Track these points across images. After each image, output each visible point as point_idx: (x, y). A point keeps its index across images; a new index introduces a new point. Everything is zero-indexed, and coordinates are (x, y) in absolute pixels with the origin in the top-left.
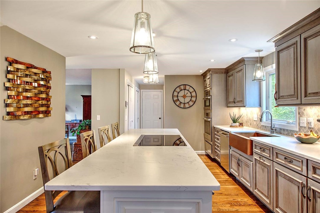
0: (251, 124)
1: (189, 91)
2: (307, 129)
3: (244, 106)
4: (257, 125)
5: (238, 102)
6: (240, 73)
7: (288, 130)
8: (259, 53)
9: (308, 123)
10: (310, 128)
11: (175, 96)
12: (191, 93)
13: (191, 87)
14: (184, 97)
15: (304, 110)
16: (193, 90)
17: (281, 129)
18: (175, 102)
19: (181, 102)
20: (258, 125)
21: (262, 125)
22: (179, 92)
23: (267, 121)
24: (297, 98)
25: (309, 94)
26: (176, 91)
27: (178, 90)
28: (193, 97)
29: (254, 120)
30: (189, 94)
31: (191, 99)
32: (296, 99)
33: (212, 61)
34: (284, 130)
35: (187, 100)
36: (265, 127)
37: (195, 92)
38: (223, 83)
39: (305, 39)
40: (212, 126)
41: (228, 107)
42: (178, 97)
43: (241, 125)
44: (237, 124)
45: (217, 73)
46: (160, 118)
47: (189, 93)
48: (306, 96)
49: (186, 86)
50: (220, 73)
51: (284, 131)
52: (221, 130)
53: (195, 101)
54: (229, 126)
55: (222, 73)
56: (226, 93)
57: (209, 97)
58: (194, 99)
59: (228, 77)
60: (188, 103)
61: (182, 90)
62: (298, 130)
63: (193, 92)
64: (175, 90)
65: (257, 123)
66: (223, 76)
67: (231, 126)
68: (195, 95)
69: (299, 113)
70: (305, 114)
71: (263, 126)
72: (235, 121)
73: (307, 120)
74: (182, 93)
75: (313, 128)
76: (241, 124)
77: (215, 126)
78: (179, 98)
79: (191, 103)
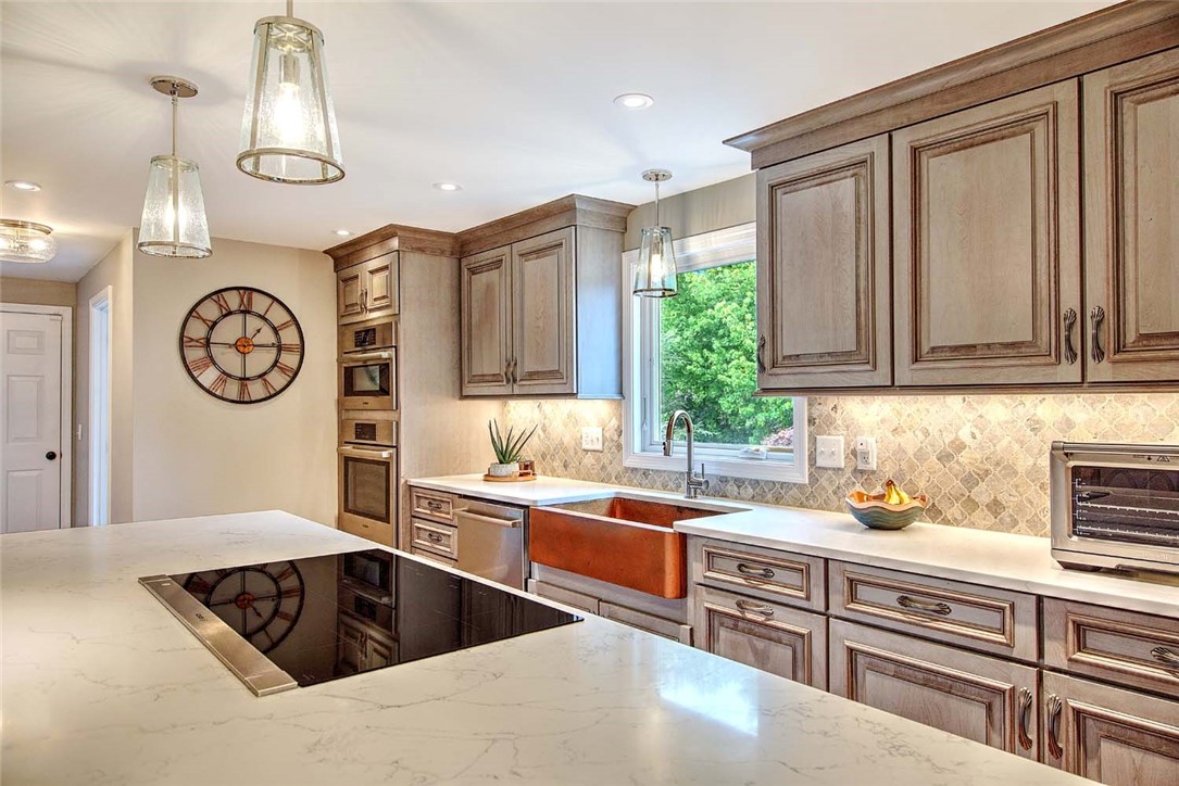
0: (565, 466)
1: (266, 320)
2: (848, 474)
3: (572, 395)
4: (598, 467)
5: (532, 375)
6: (548, 262)
7: (757, 481)
8: (657, 186)
9: (854, 453)
10: (862, 472)
11: (192, 340)
12: (276, 330)
13: (275, 304)
14: (243, 346)
15: (835, 407)
16: (288, 318)
17: (724, 480)
18: (195, 374)
19: (224, 373)
20: (603, 468)
21: (627, 469)
22: (215, 323)
23: (643, 450)
24: (875, 367)
25: (933, 350)
26: (199, 317)
27: (211, 311)
28: (289, 349)
29: (585, 446)
30: (267, 336)
31: (276, 361)
32: (868, 367)
33: (448, 187)
34: (739, 482)
35: (259, 361)
36: (646, 473)
37: (294, 327)
38: (445, 295)
39: (915, 152)
40: (402, 481)
41: (464, 397)
42: (207, 343)
43: (527, 469)
44: (514, 468)
45: (421, 250)
46: (51, 456)
47: (267, 331)
48: (916, 360)
49: (255, 295)
50: (433, 253)
51: (739, 487)
52: (460, 496)
53: (295, 367)
54: (481, 476)
55: (443, 252)
56: (456, 339)
57: (385, 355)
58: (289, 360)
59: (465, 272)
60: (260, 376)
61: (230, 313)
62: (807, 482)
63: (285, 325)
64: (193, 309)
65: (598, 460)
66: (445, 265)
67: (489, 477)
68: (298, 341)
69: (811, 421)
70: (839, 422)
71: (634, 470)
72: (504, 456)
73: (847, 444)
74: (230, 330)
75: (873, 472)
76: (526, 467)
77: (414, 481)
78: (215, 350)
79: (277, 380)
